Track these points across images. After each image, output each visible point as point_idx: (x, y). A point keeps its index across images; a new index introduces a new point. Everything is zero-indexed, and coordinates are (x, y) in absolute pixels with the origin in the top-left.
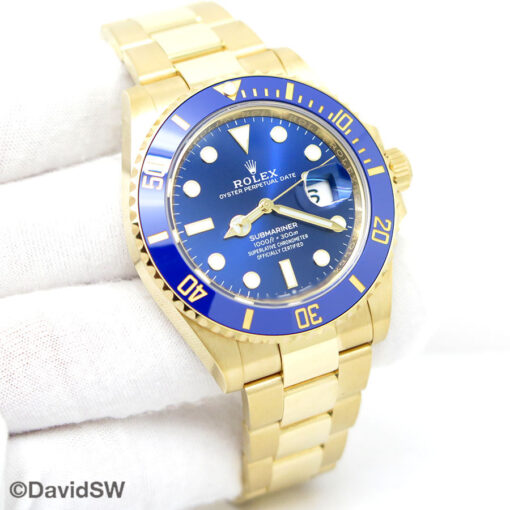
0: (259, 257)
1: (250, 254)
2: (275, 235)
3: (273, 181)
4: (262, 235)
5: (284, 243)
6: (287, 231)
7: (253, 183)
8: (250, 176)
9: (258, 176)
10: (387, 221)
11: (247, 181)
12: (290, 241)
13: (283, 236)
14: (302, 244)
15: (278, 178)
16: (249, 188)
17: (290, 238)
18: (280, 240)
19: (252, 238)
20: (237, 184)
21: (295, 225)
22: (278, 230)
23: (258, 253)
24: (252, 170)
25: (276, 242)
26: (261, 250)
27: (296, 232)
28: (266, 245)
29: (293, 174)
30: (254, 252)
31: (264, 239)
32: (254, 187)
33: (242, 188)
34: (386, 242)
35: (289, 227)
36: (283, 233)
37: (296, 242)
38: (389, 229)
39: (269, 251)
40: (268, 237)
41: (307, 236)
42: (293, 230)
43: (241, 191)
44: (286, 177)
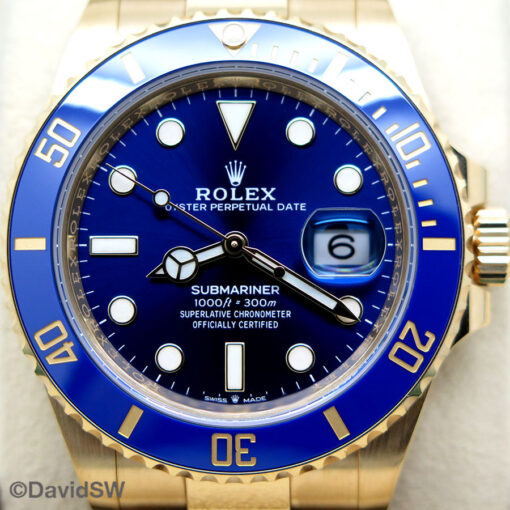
0: (197, 325)
1: (183, 314)
2: (234, 297)
3: (263, 207)
4: (214, 289)
5: (246, 314)
6: (259, 296)
7: (228, 200)
8: (228, 186)
9: (241, 192)
10: (428, 334)
11: (220, 194)
12: (257, 314)
13: (249, 303)
14: (276, 325)
15: (273, 205)
16: (219, 207)
17: (259, 308)
18: (242, 308)
19: (196, 290)
20: (202, 193)
21: (275, 290)
22: (244, 289)
23: (197, 318)
24: (236, 178)
25: (233, 307)
26: (203, 314)
27: (273, 303)
28: (214, 308)
29: (303, 206)
30: (191, 313)
31: (215, 297)
32: (228, 207)
33: (208, 203)
34: (414, 370)
35: (264, 290)
36: (251, 297)
37: (268, 319)
38: (426, 349)
39: (217, 319)
40: (223, 296)
41: (289, 314)
42: (269, 298)
43: (203, 207)
44: (289, 207)
